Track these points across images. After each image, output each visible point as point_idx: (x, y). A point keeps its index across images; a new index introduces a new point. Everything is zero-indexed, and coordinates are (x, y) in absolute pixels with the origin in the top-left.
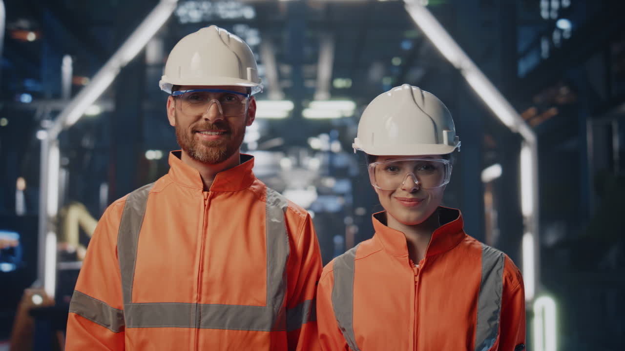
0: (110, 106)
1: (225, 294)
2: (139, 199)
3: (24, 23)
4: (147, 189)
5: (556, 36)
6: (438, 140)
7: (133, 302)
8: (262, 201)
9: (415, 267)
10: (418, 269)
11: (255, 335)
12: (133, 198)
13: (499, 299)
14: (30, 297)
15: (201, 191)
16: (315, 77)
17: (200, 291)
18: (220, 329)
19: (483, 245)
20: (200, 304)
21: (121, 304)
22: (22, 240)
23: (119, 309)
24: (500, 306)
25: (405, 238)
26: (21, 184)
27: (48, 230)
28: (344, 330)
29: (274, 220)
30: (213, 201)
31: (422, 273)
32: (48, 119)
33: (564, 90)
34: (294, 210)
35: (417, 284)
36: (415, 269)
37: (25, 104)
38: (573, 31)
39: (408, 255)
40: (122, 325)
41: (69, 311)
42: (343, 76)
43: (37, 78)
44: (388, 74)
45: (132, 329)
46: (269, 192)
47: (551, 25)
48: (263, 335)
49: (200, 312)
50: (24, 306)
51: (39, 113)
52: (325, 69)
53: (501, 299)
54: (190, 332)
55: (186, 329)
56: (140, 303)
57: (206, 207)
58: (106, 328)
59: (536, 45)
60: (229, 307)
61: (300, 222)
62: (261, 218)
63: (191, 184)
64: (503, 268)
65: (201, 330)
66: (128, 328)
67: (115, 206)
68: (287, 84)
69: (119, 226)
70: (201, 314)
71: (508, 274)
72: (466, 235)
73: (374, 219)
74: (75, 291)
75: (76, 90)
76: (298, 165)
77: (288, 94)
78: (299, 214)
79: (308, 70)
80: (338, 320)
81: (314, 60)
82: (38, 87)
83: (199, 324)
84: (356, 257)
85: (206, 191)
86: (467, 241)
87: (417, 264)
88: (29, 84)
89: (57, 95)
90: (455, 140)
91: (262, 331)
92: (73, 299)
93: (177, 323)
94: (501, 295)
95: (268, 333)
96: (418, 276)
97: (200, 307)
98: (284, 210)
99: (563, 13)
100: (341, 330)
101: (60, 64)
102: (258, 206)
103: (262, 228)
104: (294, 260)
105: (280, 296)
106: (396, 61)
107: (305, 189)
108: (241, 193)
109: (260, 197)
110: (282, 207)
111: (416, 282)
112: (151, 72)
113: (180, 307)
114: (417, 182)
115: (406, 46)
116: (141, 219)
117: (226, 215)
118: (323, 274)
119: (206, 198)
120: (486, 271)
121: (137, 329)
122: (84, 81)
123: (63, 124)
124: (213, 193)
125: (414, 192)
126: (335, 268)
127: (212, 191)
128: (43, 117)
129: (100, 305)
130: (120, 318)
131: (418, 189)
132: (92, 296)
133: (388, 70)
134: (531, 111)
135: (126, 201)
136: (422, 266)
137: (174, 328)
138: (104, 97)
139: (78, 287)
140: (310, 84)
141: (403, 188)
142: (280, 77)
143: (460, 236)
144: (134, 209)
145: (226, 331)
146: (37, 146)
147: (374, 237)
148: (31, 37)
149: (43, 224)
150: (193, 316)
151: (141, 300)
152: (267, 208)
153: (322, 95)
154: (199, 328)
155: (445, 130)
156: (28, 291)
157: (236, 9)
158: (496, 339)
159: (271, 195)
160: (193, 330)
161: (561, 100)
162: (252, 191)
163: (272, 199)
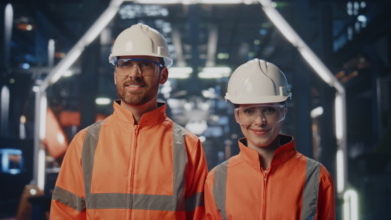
0: (78, 71)
1: (148, 188)
2: (95, 129)
3: (25, 19)
4: (100, 124)
5: (357, 26)
6: (276, 93)
7: (91, 193)
8: (170, 131)
9: (264, 172)
10: (266, 173)
11: (167, 213)
12: (91, 129)
13: (317, 192)
14: (29, 190)
15: (133, 124)
16: (206, 52)
17: (132, 186)
18: (144, 209)
19: (308, 159)
20: (132, 194)
21: (84, 194)
22: (23, 155)
23: (82, 198)
24: (318, 196)
25: (258, 154)
26: (23, 119)
27: (40, 149)
28: (220, 211)
29: (178, 143)
30: (140, 131)
31: (268, 176)
32: (40, 79)
33: (362, 60)
34: (190, 137)
35: (265, 182)
36: (264, 173)
37: (25, 69)
38: (368, 23)
39: (259, 164)
40: (84, 207)
41: (52, 199)
42: (223, 52)
43: (33, 54)
44: (252, 50)
45: (90, 210)
46: (175, 125)
47: (354, 19)
48: (171, 213)
49: (132, 199)
50: (25, 196)
51: (34, 76)
52: (212, 47)
53: (318, 192)
54: (126, 212)
55: (124, 210)
56: (96, 194)
57: (136, 135)
58: (75, 209)
59: (345, 31)
60: (150, 196)
61: (194, 144)
62: (170, 141)
63: (127, 120)
64: (320, 172)
65: (133, 210)
66: (88, 209)
67: (80, 134)
68: (188, 57)
69: (82, 146)
70: (133, 200)
71: (322, 176)
72: (297, 152)
73: (239, 143)
74: (55, 186)
75: (57, 61)
76: (196, 108)
77: (189, 63)
78: (194, 139)
79: (202, 47)
80: (216, 205)
81: (206, 41)
82: (33, 59)
83: (132, 206)
84: (228, 166)
85: (136, 125)
86: (297, 156)
87: (265, 170)
88: (28, 57)
89: (45, 64)
90: (288, 92)
91: (171, 211)
92: (54, 191)
93: (118, 206)
94: (318, 189)
95: (174, 212)
96: (266, 178)
97: (132, 196)
98: (184, 136)
99: (361, 12)
100: (219, 211)
101: (47, 45)
102: (168, 134)
103: (170, 148)
104: (190, 167)
105: (182, 189)
106: (257, 42)
107: (200, 122)
108: (157, 126)
109: (169, 128)
110: (183, 135)
111: (264, 181)
112: (103, 49)
113: (120, 196)
114: (264, 120)
115: (263, 32)
116: (96, 142)
117: (149, 139)
118: (208, 177)
119: (136, 129)
120: (309, 175)
121: (93, 209)
122: (62, 55)
123: (49, 82)
124: (140, 126)
125: (263, 125)
126: (215, 173)
127: (140, 124)
128: (37, 78)
129: (71, 195)
130: (83, 203)
131: (265, 124)
132: (66, 189)
133: (252, 48)
134: (342, 73)
135: (87, 131)
136: (269, 171)
137: (116, 209)
138: (74, 66)
139: (57, 184)
140: (202, 57)
141: (256, 123)
142: (184, 52)
143: (293, 152)
144: (92, 136)
145: (148, 211)
146: (33, 97)
147: (239, 154)
148: (29, 28)
149: (37, 144)
150: (128, 201)
151: (96, 192)
152: (174, 135)
153: (210, 63)
154: (131, 209)
155: (281, 86)
156: (28, 187)
157: (156, 10)
158: (315, 216)
159: (176, 128)
160: (128, 210)
161: (361, 66)
162: (165, 125)
163: (176, 130)
